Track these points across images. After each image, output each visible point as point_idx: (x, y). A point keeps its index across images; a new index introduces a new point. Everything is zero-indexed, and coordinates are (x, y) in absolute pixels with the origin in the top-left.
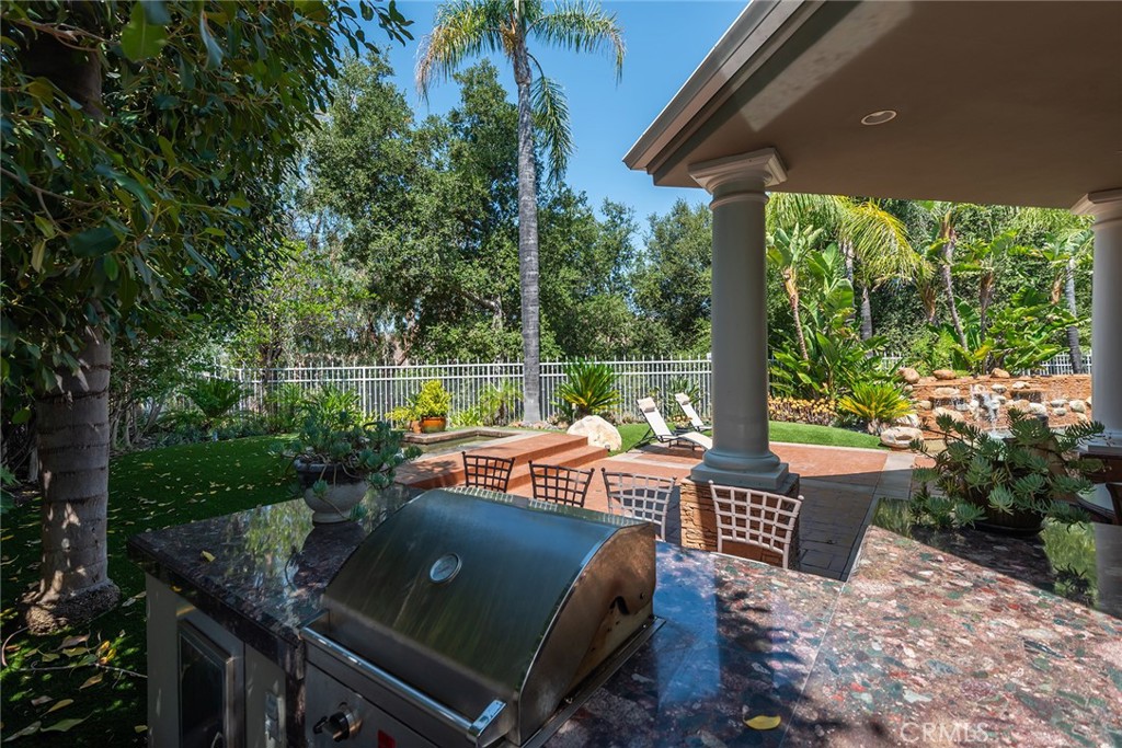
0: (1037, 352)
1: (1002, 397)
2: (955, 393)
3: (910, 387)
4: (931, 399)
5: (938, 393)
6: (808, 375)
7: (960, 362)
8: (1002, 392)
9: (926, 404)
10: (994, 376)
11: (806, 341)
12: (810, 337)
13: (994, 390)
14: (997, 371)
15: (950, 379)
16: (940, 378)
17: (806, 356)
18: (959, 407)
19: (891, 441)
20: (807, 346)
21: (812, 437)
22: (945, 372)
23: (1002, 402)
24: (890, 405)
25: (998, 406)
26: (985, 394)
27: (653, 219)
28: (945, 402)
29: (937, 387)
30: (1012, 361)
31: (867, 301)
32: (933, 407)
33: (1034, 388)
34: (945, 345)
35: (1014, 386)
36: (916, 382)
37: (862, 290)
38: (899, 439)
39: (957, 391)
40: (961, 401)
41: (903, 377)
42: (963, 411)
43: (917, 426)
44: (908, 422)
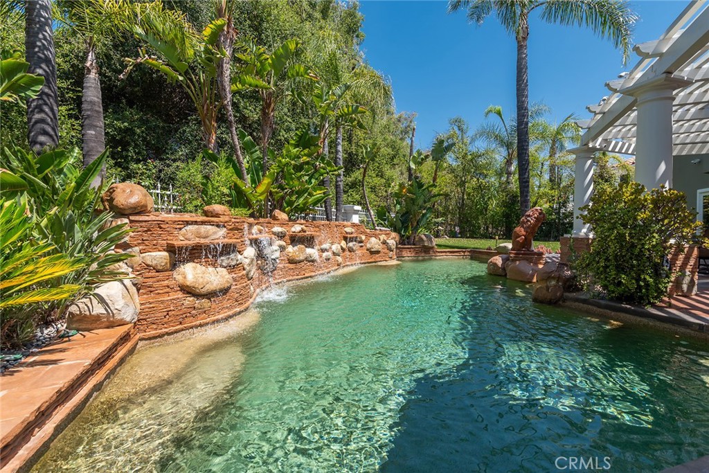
0: (311, 195)
1: (282, 243)
2: (218, 236)
3: (124, 223)
4: (171, 249)
5: (187, 236)
7: (239, 199)
8: (281, 236)
9: (159, 257)
10: (275, 218)
13: (274, 233)
14: (277, 212)
16: (211, 216)
18: (224, 260)
22: (217, 208)
23: (282, 248)
25: (277, 254)
26: (264, 238)
28: (195, 253)
29: (188, 223)
30: (290, 203)
32: (174, 266)
33: (309, 232)
34: (223, 175)
35: (293, 229)
39: (223, 232)
40: (228, 249)
41: (111, 200)
42: (231, 268)
43: (128, 314)
44: (98, 309)
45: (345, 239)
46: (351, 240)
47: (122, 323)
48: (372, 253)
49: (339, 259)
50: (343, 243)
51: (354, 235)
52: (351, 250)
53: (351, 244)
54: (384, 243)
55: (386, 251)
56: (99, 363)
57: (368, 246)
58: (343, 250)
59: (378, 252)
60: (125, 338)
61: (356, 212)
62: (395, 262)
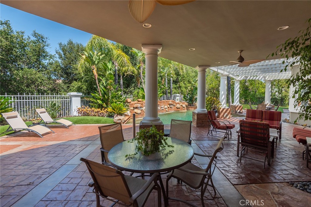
3: (129, 104)
4: (134, 107)
5: (136, 106)
6: (101, 101)
9: (132, 108)
11: (100, 90)
12: (102, 89)
15: (141, 101)
16: (139, 101)
17: (101, 95)
19: (116, 121)
20: (101, 92)
21: (95, 121)
24: (120, 109)
27: (60, 44)
28: (137, 108)
29: (136, 104)
31: (122, 79)
32: (134, 109)
34: (141, 93)
36: (130, 102)
37: (120, 76)
38: (118, 120)
39: (140, 105)
40: (141, 107)
41: (127, 101)
42: (141, 110)
43: (130, 115)
44: (127, 114)
45: (169, 105)
46: (171, 105)
47: (129, 116)
48: (177, 108)
49: (167, 110)
50: (168, 106)
51: (172, 104)
52: (171, 107)
53: (171, 106)
54: (182, 106)
55: (182, 108)
56: (128, 119)
57: (176, 106)
58: (168, 107)
59: (179, 108)
60: (129, 118)
61: (178, 96)
62: (186, 111)
